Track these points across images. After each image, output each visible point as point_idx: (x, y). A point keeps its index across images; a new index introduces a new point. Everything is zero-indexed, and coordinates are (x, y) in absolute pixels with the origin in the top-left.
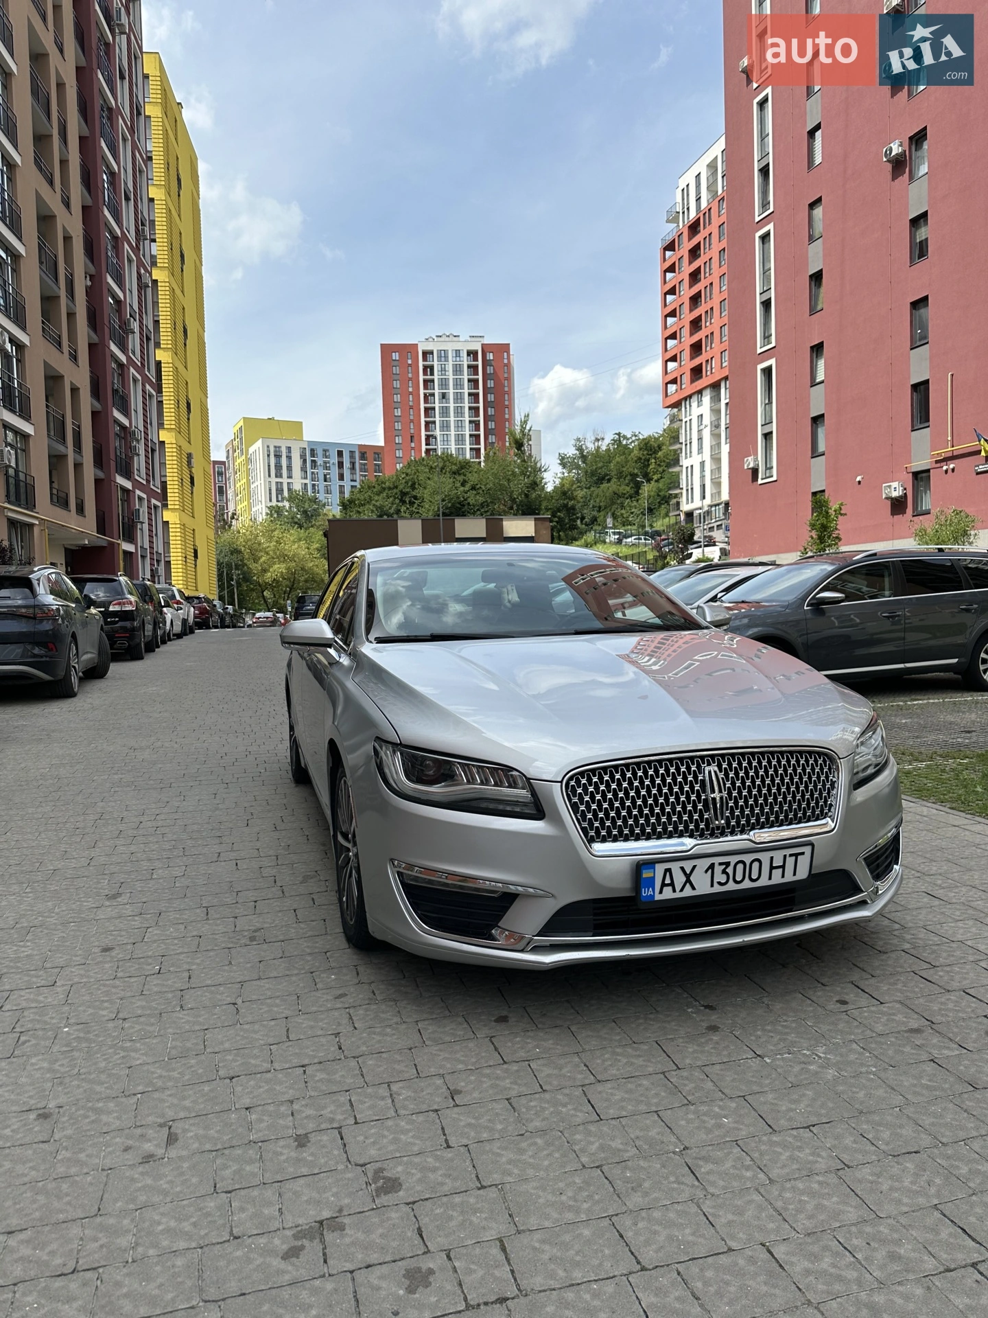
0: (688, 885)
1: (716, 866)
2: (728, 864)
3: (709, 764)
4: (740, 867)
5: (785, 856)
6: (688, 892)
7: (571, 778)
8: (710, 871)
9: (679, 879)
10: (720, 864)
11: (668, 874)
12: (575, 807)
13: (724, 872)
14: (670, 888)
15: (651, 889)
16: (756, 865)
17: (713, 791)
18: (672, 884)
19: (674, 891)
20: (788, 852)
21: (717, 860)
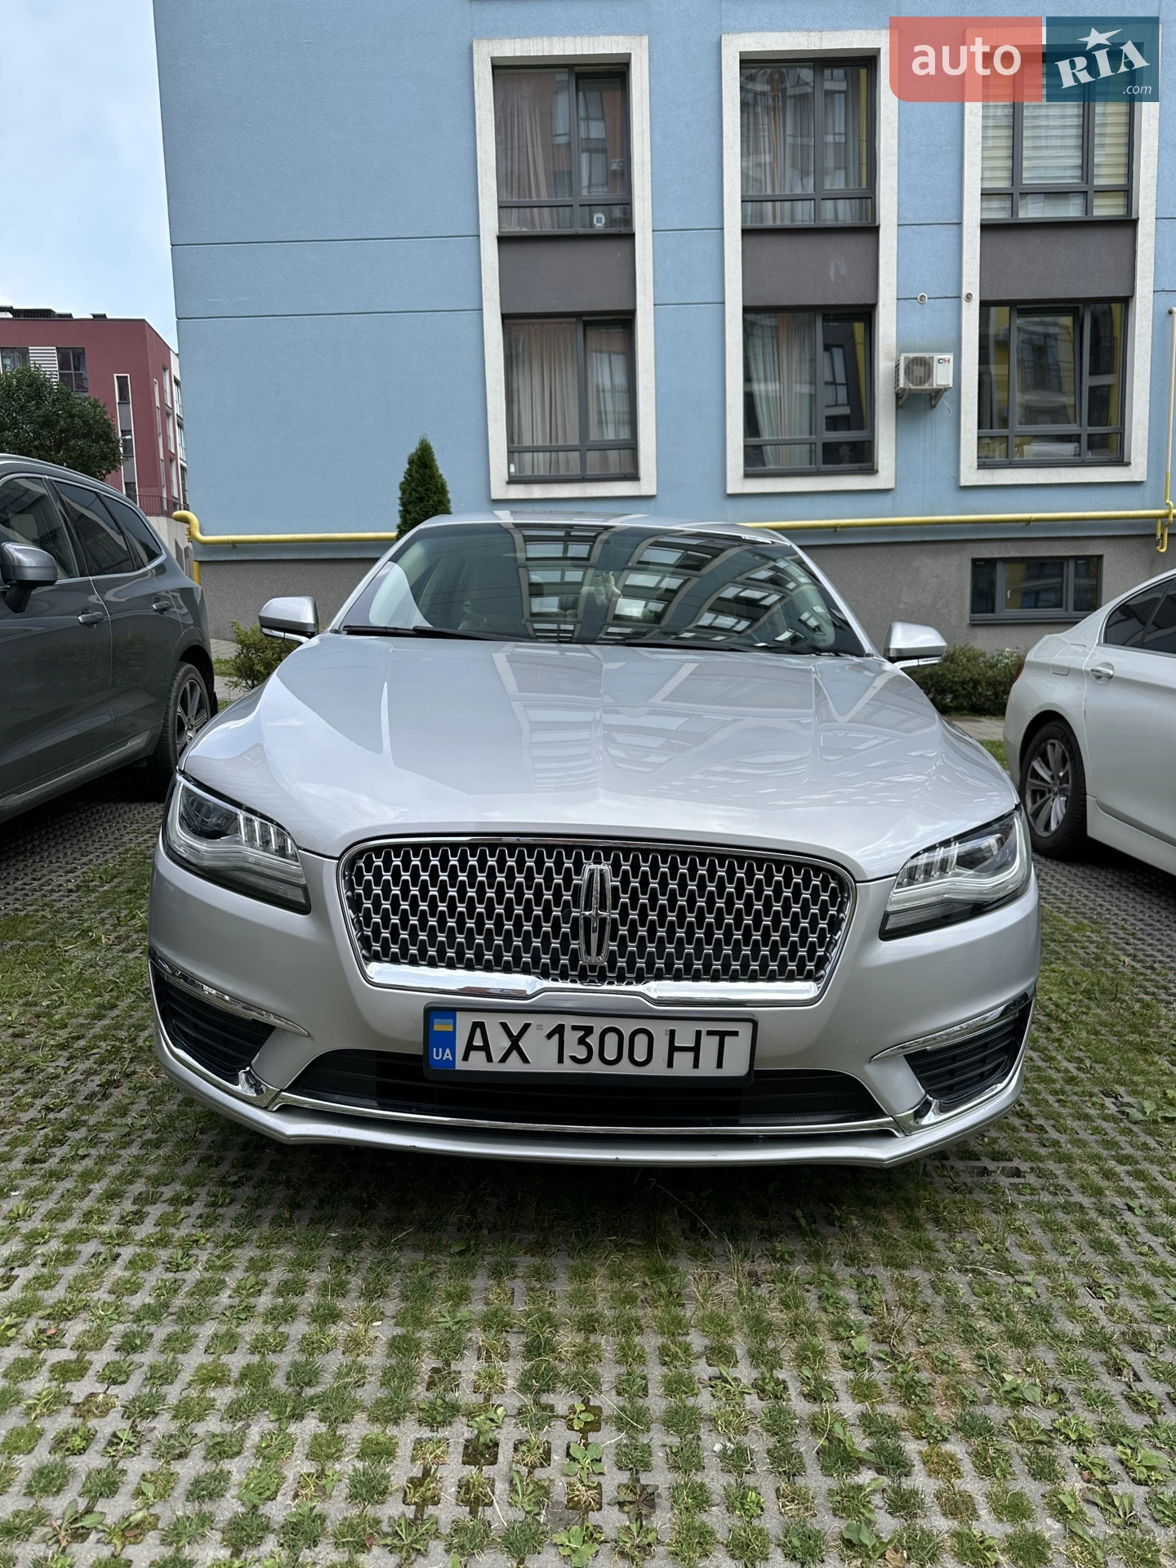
0: (514, 1054)
1: (568, 1033)
2: (589, 1031)
3: (597, 861)
4: (612, 1039)
5: (699, 1033)
6: (514, 1065)
7: (360, 854)
8: (556, 1037)
9: (499, 1043)
10: (575, 1028)
11: (478, 1030)
12: (355, 903)
13: (582, 1041)
14: (483, 1054)
15: (448, 1051)
16: (641, 1041)
18: (486, 1048)
19: (490, 1059)
20: (705, 1027)
21: (569, 1021)
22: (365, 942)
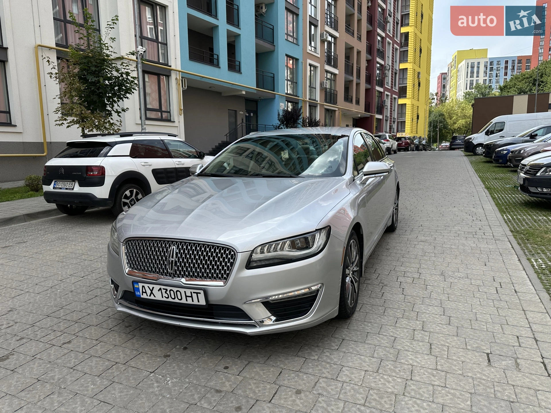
0: (152, 294)
2: (167, 290)
4: (172, 293)
5: (191, 292)
8: (160, 291)
10: (164, 289)
11: (144, 288)
14: (145, 294)
15: (139, 292)
16: (179, 294)
17: (172, 257)
19: (147, 296)
20: (193, 291)
21: (162, 287)
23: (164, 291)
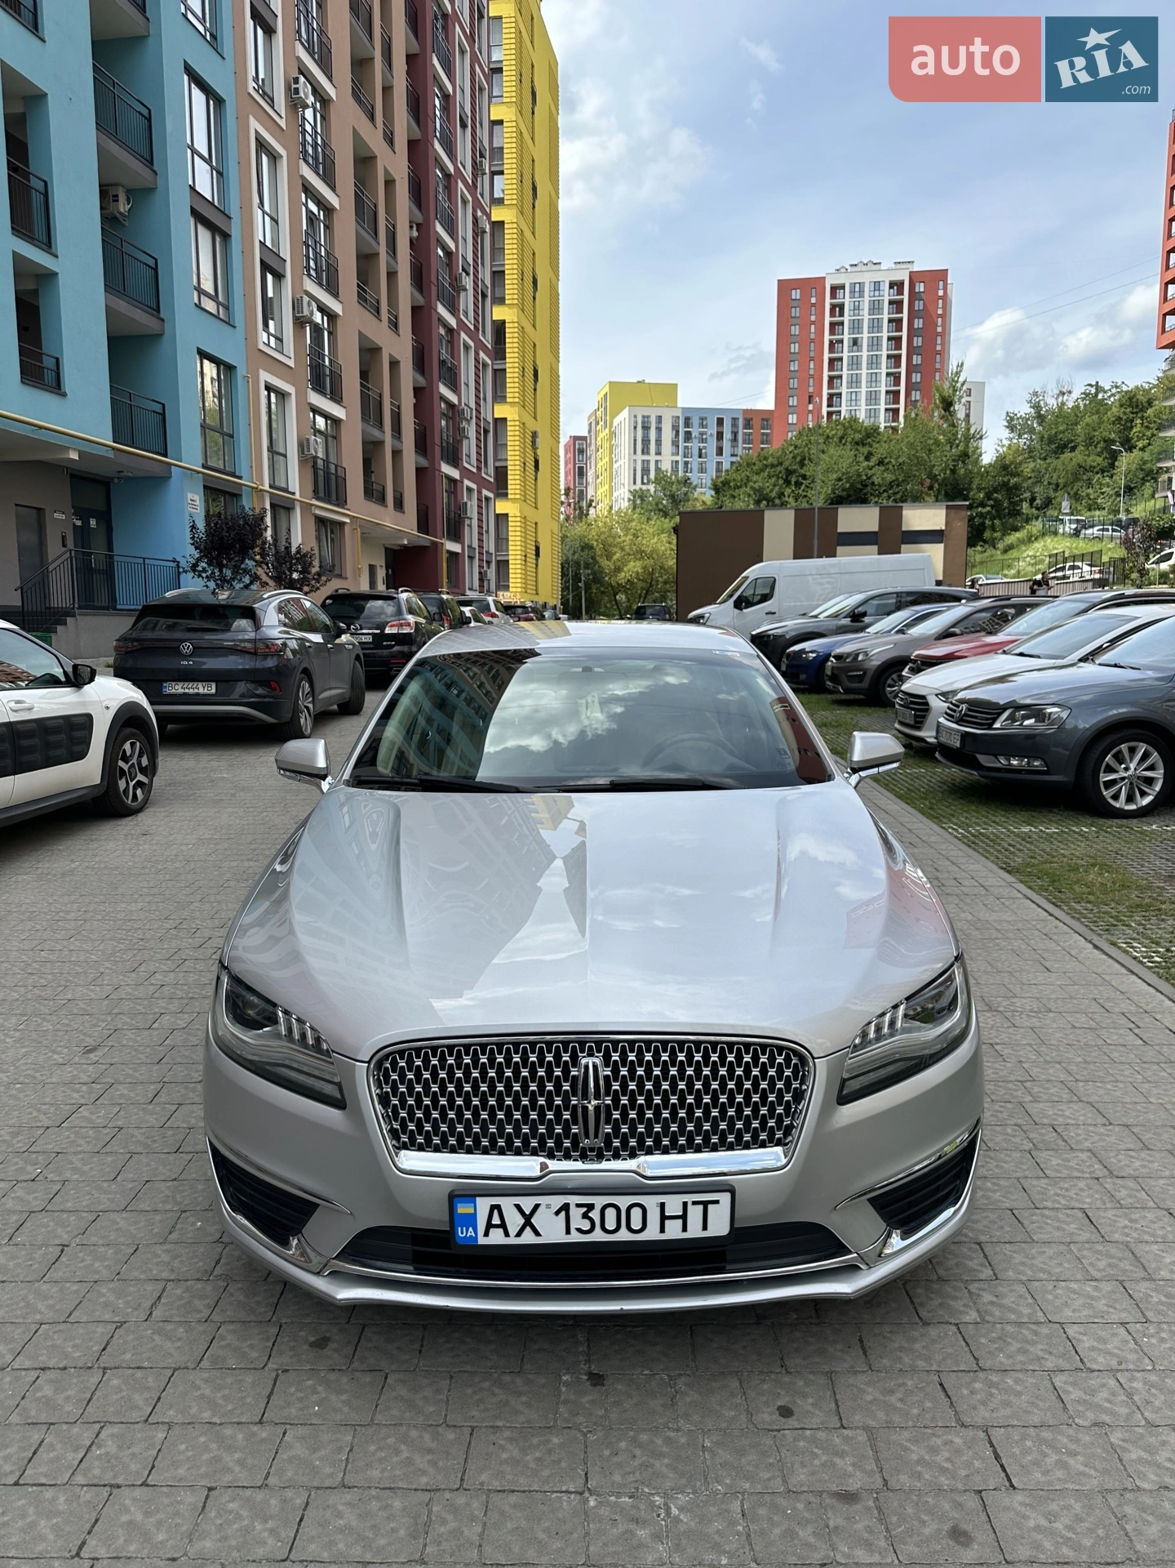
1: (573, 1210)
2: (591, 1207)
4: (611, 1213)
5: (685, 1204)
6: (528, 1238)
7: (387, 1056)
8: (563, 1213)
9: (514, 1221)
10: (578, 1205)
11: (496, 1212)
12: (384, 1100)
13: (585, 1216)
14: (501, 1231)
15: (471, 1229)
16: (636, 1214)
17: (585, 1096)
18: (503, 1225)
19: (507, 1234)
20: (689, 1198)
21: (573, 1200)
22: (394, 1134)
23: (576, 1214)
